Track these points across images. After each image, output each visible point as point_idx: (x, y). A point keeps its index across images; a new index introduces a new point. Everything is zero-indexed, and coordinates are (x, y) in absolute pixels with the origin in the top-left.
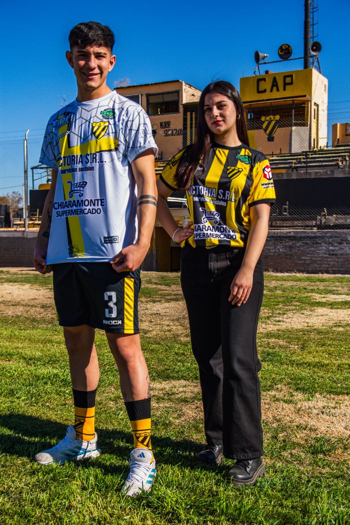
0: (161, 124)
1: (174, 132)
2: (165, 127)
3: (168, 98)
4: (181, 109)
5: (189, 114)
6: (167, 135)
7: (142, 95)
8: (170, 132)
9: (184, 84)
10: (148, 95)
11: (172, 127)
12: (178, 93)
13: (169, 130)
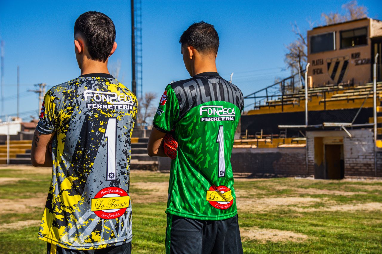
0: (352, 55)
1: (364, 61)
2: (356, 57)
3: (358, 33)
4: (369, 42)
5: (376, 45)
6: (357, 64)
7: (336, 32)
8: (360, 62)
9: (371, 20)
10: (341, 32)
11: (362, 57)
12: (366, 28)
13: (359, 60)
